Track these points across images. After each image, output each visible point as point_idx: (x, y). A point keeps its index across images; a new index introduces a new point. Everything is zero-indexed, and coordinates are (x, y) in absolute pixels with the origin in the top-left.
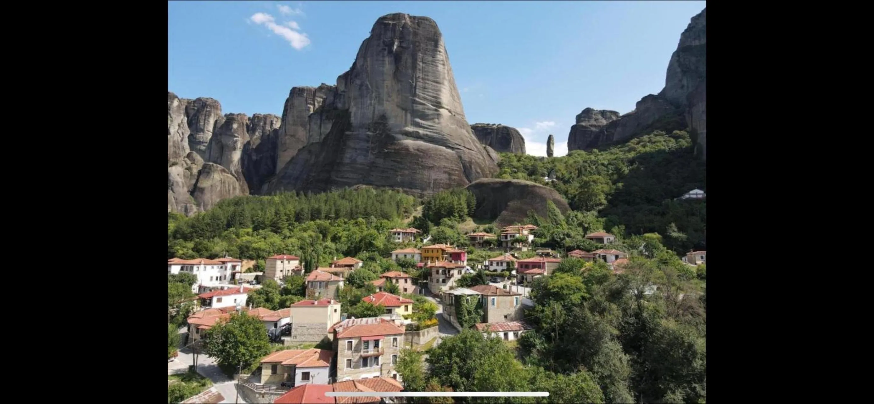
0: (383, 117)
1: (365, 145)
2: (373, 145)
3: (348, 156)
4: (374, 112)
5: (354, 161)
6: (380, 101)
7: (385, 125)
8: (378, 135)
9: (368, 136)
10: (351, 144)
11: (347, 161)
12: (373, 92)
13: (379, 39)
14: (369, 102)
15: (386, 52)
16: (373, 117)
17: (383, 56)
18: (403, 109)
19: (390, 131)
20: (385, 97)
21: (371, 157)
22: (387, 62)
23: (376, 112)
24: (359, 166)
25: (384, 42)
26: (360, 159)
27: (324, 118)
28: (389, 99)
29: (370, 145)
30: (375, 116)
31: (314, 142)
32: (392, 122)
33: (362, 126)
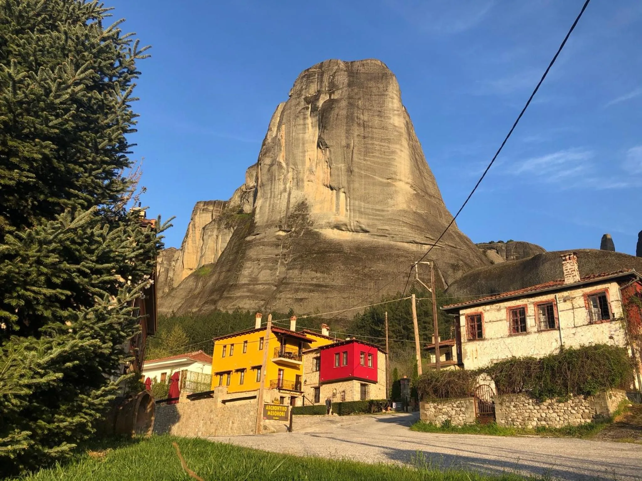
0: (303, 206)
1: (271, 252)
2: (285, 251)
3: (246, 272)
4: (289, 201)
5: (254, 281)
6: (299, 183)
7: (304, 218)
8: (294, 235)
9: (278, 238)
10: (252, 253)
11: (243, 280)
12: (288, 172)
13: (299, 95)
14: (282, 187)
15: (308, 112)
16: (288, 208)
17: (305, 118)
18: (332, 189)
19: (312, 225)
20: (306, 176)
21: (280, 270)
22: (310, 126)
23: (293, 200)
24: (261, 287)
25: (306, 99)
26: (265, 276)
27: (223, 226)
28: (312, 178)
29: (281, 250)
30: (291, 206)
31: (207, 263)
32: (315, 212)
33: (269, 225)
